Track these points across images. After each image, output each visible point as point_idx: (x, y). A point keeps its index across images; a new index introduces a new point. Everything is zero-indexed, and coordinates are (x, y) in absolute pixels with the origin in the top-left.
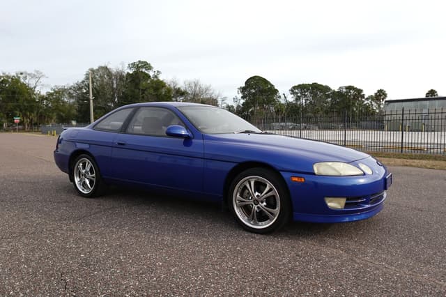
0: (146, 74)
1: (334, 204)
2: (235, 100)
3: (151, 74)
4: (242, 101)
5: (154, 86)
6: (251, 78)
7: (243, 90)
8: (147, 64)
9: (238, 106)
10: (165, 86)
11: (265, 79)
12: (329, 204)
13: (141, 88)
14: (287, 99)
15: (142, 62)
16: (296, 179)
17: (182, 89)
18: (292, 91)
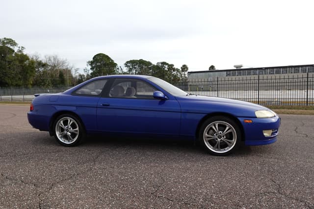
0: (10, 49)
1: (267, 134)
2: (85, 70)
3: (16, 49)
4: (91, 71)
5: (20, 58)
6: (97, 55)
7: (91, 63)
8: (12, 41)
9: (88, 75)
10: (29, 59)
11: (107, 56)
12: (265, 134)
13: (7, 60)
14: (123, 70)
15: (8, 39)
16: (247, 121)
17: (44, 62)
18: (126, 65)
